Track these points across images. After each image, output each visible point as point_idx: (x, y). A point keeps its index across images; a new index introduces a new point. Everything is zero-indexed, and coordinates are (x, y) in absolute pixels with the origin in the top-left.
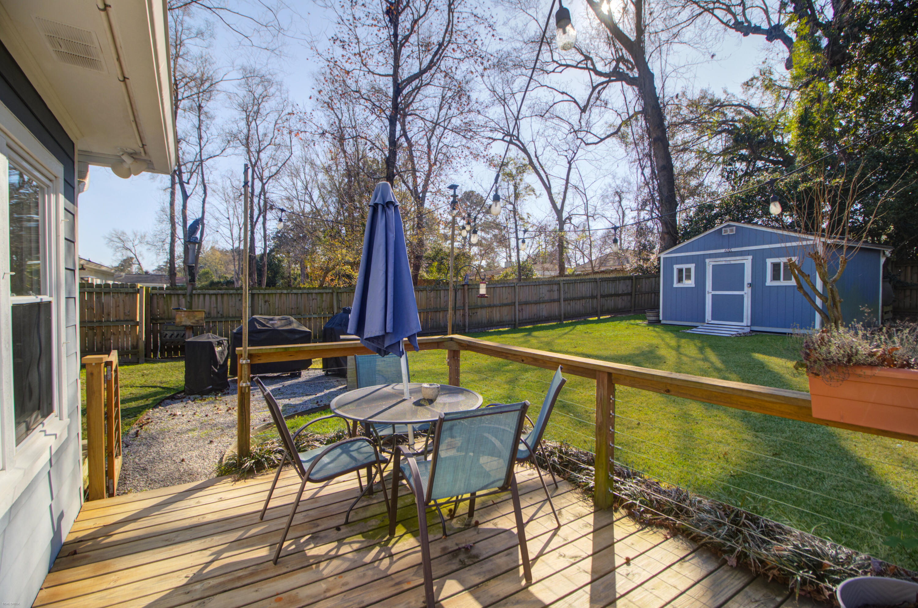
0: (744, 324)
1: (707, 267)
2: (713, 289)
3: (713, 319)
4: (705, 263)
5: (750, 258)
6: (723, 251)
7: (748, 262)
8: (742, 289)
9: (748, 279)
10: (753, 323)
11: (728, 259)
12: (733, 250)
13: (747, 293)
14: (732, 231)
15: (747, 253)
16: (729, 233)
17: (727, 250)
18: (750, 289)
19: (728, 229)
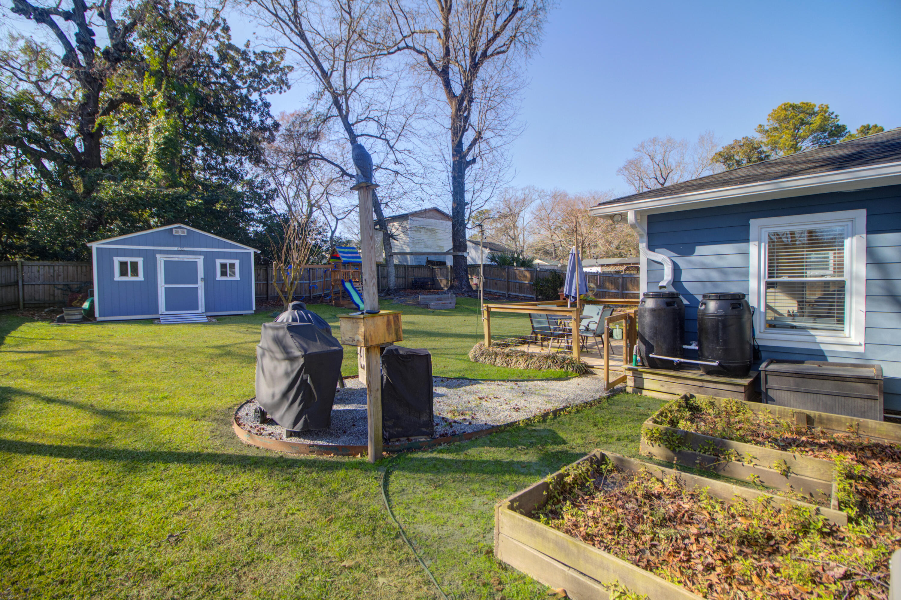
0: (200, 311)
1: (158, 262)
2: (166, 283)
3: (167, 310)
4: (155, 259)
5: (202, 257)
6: (175, 249)
7: (200, 261)
8: (196, 283)
9: (201, 274)
10: (207, 309)
11: (181, 256)
12: (186, 249)
13: (201, 285)
14: (183, 232)
15: (200, 253)
16: (180, 234)
17: (180, 249)
18: (203, 283)
19: (180, 230)
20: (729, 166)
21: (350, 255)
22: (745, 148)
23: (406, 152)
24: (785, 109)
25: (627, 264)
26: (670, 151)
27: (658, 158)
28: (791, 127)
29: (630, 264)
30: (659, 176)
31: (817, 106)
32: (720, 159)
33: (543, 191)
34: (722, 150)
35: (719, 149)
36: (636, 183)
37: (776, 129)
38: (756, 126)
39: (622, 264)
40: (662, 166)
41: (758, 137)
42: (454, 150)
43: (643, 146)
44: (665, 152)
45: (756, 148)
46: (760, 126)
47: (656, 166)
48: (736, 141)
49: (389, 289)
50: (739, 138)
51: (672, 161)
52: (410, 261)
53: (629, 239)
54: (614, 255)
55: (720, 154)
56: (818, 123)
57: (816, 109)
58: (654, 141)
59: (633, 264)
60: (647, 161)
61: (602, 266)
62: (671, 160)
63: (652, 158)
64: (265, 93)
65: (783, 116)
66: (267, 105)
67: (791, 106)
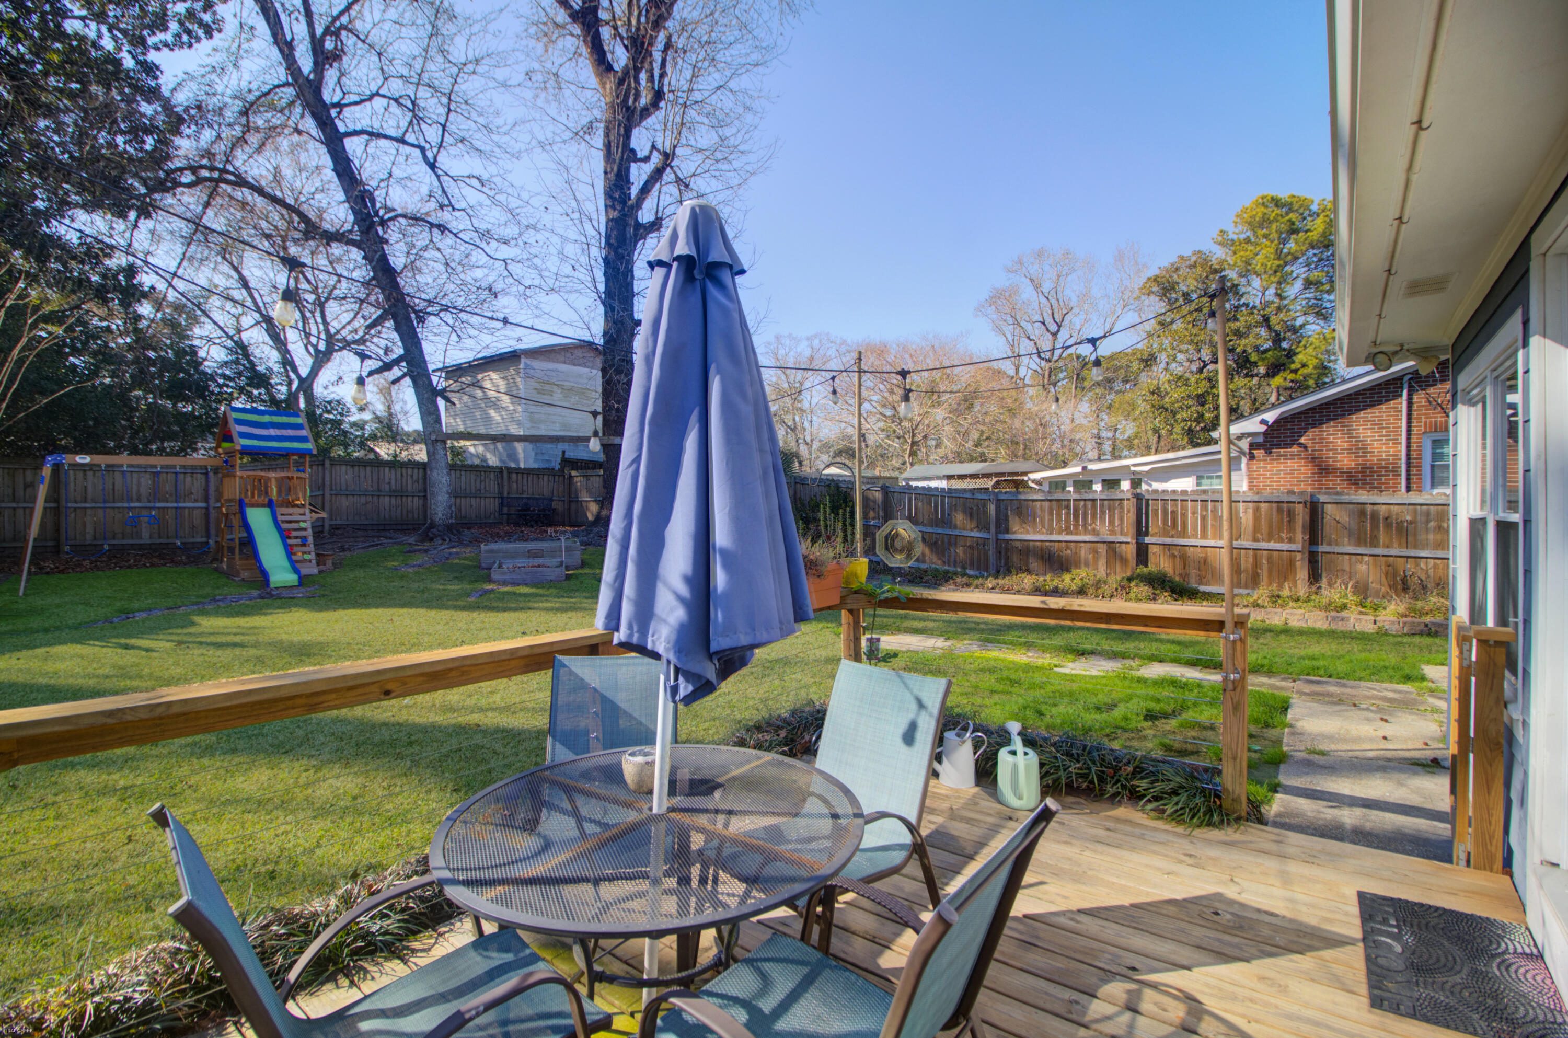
20: (1170, 302)
21: (273, 432)
22: (1199, 269)
23: (475, 182)
24: (1263, 204)
25: (997, 475)
26: (1067, 275)
27: (1047, 287)
28: (1274, 235)
29: (1002, 474)
30: (1049, 320)
31: (1316, 202)
32: (1155, 289)
33: (844, 342)
34: (1157, 272)
35: (1153, 271)
36: (1009, 330)
37: (1248, 241)
38: (1215, 233)
39: (987, 476)
40: (1054, 302)
41: (1219, 253)
42: (609, 194)
43: (1020, 262)
44: (1059, 276)
45: (1216, 271)
46: (1223, 232)
47: (1043, 300)
48: (1182, 258)
49: (432, 525)
50: (1187, 253)
51: (1071, 291)
52: (525, 457)
53: (998, 426)
54: (972, 459)
55: (1155, 279)
56: (1320, 230)
57: (1314, 208)
58: (1040, 254)
59: (1010, 474)
60: (1027, 293)
61: (949, 477)
62: (1068, 292)
63: (1037, 287)
64: (157, 49)
65: (1260, 215)
66: (151, 69)
67: (1273, 199)
